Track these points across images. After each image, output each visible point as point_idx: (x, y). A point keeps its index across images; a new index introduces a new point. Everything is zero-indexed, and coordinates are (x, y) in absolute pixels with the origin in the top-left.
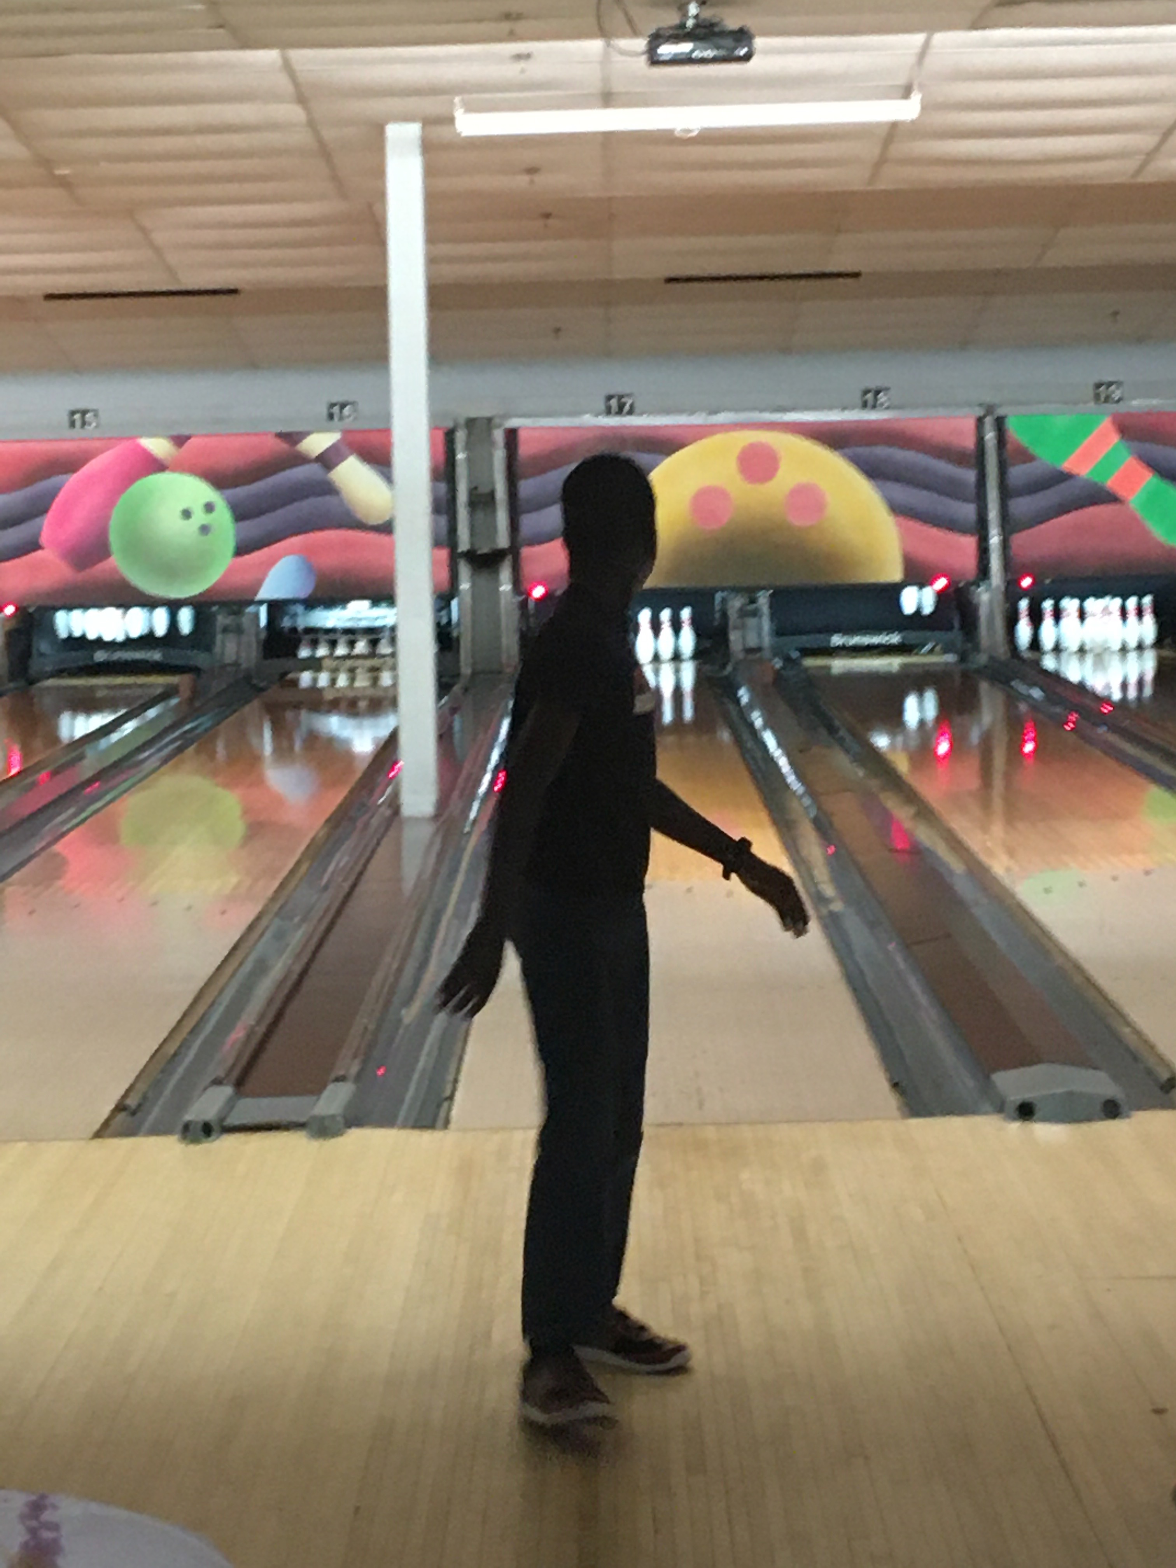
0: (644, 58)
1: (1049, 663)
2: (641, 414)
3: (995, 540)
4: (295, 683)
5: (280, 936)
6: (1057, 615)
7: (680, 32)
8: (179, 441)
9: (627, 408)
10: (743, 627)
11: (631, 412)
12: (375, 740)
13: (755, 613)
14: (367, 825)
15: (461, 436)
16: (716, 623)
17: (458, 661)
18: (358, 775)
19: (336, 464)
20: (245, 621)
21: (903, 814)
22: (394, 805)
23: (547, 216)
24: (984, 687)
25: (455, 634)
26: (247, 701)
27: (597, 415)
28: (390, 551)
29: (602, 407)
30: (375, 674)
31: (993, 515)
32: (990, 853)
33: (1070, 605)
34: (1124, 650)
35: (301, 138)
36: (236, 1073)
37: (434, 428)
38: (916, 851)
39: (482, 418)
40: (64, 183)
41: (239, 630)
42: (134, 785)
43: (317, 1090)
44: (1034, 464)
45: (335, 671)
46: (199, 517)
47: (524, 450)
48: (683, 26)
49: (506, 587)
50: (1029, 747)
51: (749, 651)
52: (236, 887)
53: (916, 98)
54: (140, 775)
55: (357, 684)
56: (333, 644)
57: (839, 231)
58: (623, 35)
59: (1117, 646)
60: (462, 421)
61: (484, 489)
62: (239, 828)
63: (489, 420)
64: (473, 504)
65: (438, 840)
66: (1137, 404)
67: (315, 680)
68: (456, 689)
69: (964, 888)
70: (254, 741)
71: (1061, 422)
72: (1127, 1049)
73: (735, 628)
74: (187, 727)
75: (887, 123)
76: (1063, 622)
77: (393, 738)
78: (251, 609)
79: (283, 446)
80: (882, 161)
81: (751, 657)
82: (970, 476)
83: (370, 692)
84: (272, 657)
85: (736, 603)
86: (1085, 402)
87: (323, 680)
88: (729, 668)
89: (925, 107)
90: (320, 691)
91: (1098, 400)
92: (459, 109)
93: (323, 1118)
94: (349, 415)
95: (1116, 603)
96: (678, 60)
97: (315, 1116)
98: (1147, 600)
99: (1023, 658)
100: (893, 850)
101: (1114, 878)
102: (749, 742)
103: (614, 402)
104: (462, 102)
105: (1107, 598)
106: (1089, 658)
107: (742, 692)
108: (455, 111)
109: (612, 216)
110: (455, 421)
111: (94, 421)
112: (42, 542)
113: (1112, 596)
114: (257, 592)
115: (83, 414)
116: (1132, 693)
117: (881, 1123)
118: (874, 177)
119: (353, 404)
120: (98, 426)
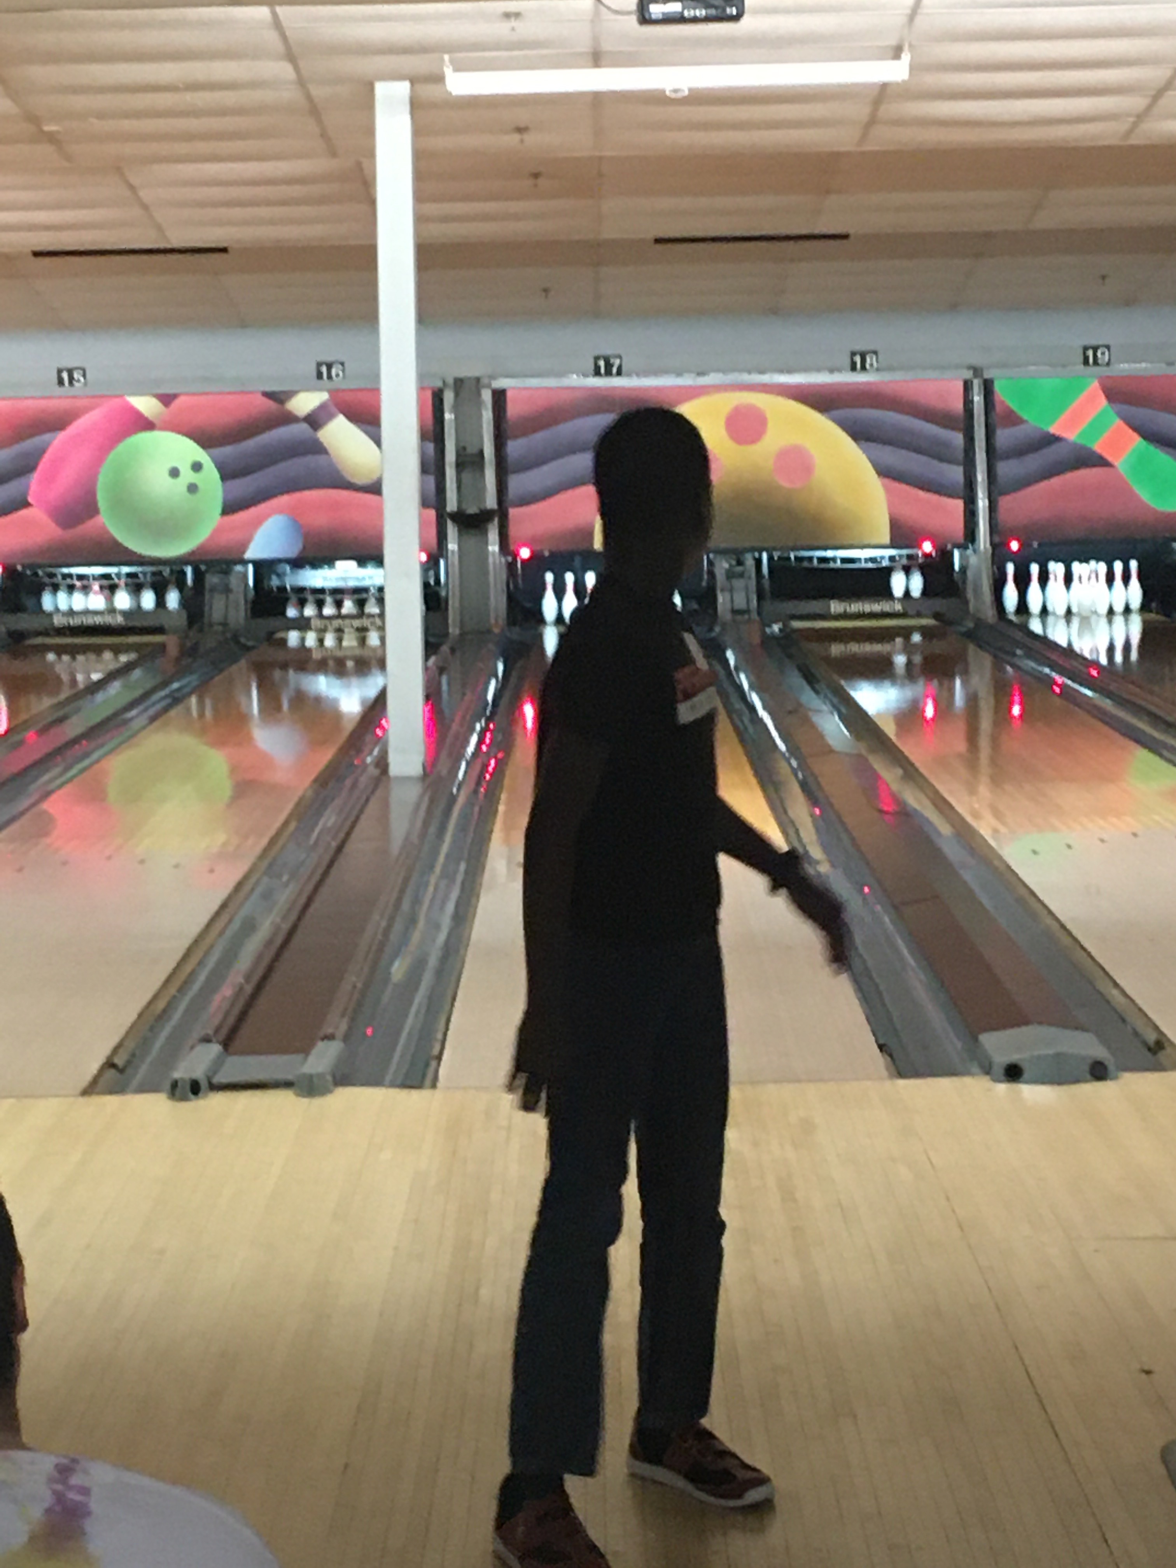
0: (633, 19)
1: (1035, 626)
2: (629, 375)
3: (982, 503)
4: (284, 642)
5: (267, 896)
6: (1044, 579)
8: (166, 399)
9: (614, 370)
10: (731, 590)
11: (619, 373)
12: (363, 702)
13: (741, 575)
14: (354, 785)
15: (449, 397)
16: (704, 584)
17: (446, 619)
18: (346, 733)
19: (325, 423)
20: (234, 581)
21: (890, 775)
22: (382, 764)
23: (536, 176)
24: (972, 648)
25: (443, 593)
26: (235, 661)
27: (585, 375)
28: (379, 512)
29: (591, 368)
30: (362, 634)
31: (981, 477)
32: (976, 815)
33: (1056, 569)
34: (1111, 612)
35: (290, 94)
36: (224, 1031)
37: (421, 389)
38: (905, 814)
39: (469, 378)
40: (51, 138)
41: (227, 590)
42: (120, 744)
43: (305, 1050)
44: (1022, 427)
45: (322, 631)
46: (187, 476)
47: (512, 410)
49: (494, 548)
50: (1016, 710)
51: (735, 612)
52: (225, 844)
53: (906, 57)
54: (127, 734)
55: (345, 643)
56: (320, 604)
57: (828, 192)
59: (1104, 610)
60: (450, 381)
61: (472, 450)
62: (226, 789)
63: (478, 380)
64: (460, 466)
65: (426, 799)
66: (1123, 368)
67: (303, 640)
68: (445, 648)
69: (952, 851)
70: (243, 700)
71: (1050, 384)
73: (722, 590)
74: (175, 685)
75: (879, 84)
76: (1051, 584)
77: (382, 697)
78: (239, 568)
79: (271, 404)
80: (872, 121)
81: (739, 618)
82: (958, 438)
83: (358, 652)
84: (259, 617)
85: (723, 565)
86: (1073, 366)
87: (311, 639)
88: (717, 629)
89: (914, 68)
90: (309, 650)
91: (1086, 362)
92: (448, 67)
93: (311, 1077)
94: (337, 375)
95: (1102, 567)
96: (668, 20)
97: (304, 1075)
98: (1134, 564)
99: (1011, 622)
100: (881, 811)
101: (1102, 841)
102: (739, 705)
103: (602, 363)
104: (452, 62)
105: (1093, 563)
106: (1075, 622)
107: (730, 655)
108: (445, 69)
109: (600, 175)
110: (444, 382)
111: (82, 379)
112: (30, 500)
113: (1098, 560)
114: (244, 552)
115: (70, 372)
116: (1119, 658)
117: (869, 1083)
118: (864, 137)
119: (342, 364)
120: (85, 384)
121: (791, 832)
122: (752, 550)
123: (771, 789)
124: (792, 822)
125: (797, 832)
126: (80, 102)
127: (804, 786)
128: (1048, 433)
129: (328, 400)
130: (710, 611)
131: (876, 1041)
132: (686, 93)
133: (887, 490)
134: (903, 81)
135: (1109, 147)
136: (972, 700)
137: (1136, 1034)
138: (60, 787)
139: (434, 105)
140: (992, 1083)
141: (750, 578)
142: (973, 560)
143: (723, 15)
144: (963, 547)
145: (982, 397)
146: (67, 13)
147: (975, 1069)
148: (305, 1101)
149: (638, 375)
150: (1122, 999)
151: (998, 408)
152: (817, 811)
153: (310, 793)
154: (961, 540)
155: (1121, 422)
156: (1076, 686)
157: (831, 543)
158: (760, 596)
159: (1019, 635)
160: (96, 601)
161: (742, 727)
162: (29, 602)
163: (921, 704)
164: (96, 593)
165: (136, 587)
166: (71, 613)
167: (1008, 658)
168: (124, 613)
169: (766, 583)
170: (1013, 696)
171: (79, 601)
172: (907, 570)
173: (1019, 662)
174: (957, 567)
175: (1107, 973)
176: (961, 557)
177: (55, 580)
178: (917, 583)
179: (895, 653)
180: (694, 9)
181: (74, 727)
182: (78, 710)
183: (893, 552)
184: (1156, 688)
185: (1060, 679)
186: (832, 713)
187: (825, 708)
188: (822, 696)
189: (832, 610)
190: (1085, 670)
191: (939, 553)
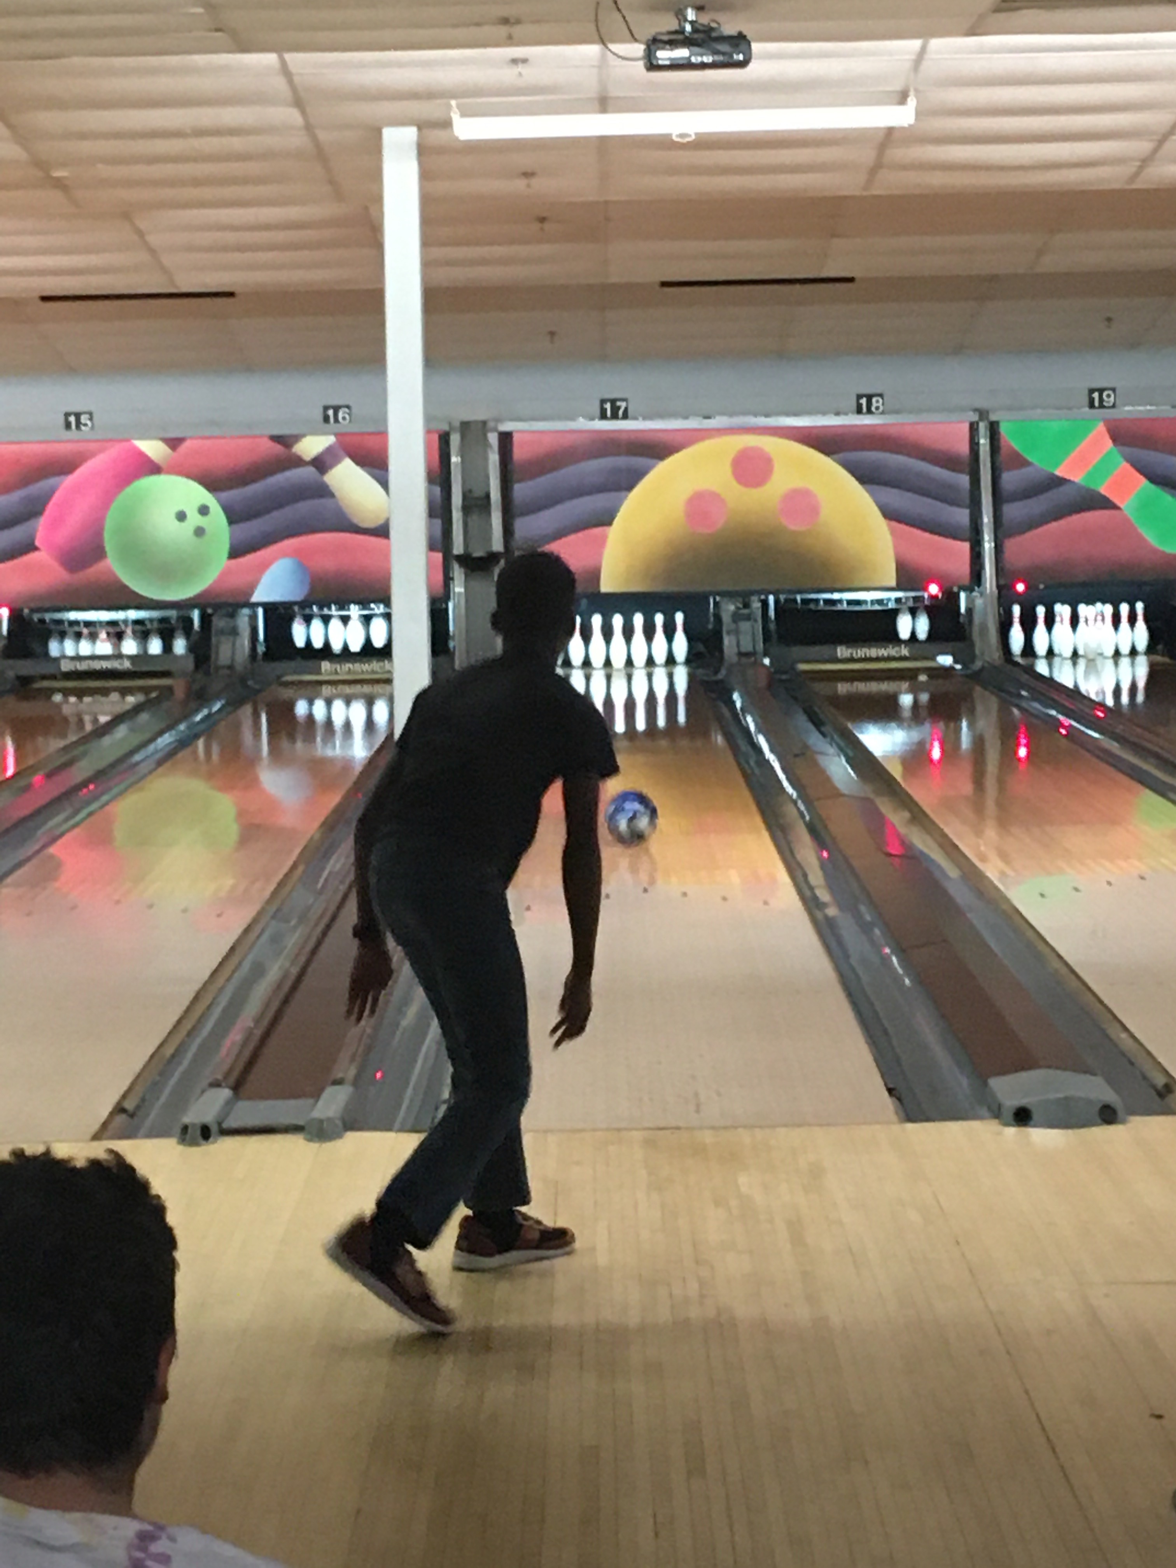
0: (641, 64)
1: (1042, 667)
2: (635, 418)
3: (988, 545)
5: (276, 939)
6: (1050, 622)
7: (680, 37)
8: (174, 443)
9: (621, 412)
10: (737, 632)
11: (625, 416)
13: (748, 618)
15: (455, 440)
16: (710, 626)
19: (331, 466)
20: (243, 624)
21: (897, 818)
23: (542, 220)
24: (978, 689)
26: (241, 705)
27: (593, 419)
28: (386, 555)
29: (597, 411)
31: (987, 519)
32: (983, 858)
33: (1063, 611)
34: (1117, 654)
35: (298, 141)
36: (234, 1076)
37: (428, 432)
38: (912, 856)
39: (476, 422)
40: (59, 184)
41: (233, 633)
42: (126, 790)
43: (317, 1095)
44: (1025, 471)
46: (194, 519)
47: (519, 453)
48: (682, 31)
50: (1022, 752)
51: (741, 654)
52: (232, 890)
53: (912, 102)
57: (834, 235)
58: (622, 41)
59: (1110, 652)
60: (457, 424)
61: (478, 492)
62: (233, 831)
63: (484, 423)
64: (466, 509)
66: (1128, 410)
69: (961, 894)
71: (1055, 426)
72: (1123, 1054)
73: (728, 633)
74: (184, 726)
75: (884, 128)
76: (1057, 627)
78: (246, 611)
79: (278, 448)
80: (878, 166)
81: (744, 660)
82: (964, 480)
85: (729, 608)
86: (1079, 408)
88: (723, 672)
89: (919, 114)
91: (1091, 405)
92: (455, 113)
93: (321, 1121)
94: (344, 418)
95: (1108, 609)
96: (675, 66)
97: (313, 1119)
98: (1139, 606)
99: (1017, 664)
100: (890, 855)
101: (1109, 883)
102: (744, 747)
103: (608, 406)
104: (458, 106)
105: (1099, 605)
106: (1082, 663)
107: (736, 696)
108: (452, 115)
109: (608, 219)
110: (450, 424)
111: (89, 423)
112: (37, 543)
113: (1104, 602)
114: (251, 594)
115: (78, 416)
116: (1125, 699)
117: (878, 1127)
118: (869, 182)
119: (348, 407)
120: (93, 428)
121: (799, 874)
122: (759, 592)
123: (779, 833)
124: (799, 865)
125: (805, 876)
126: (86, 147)
127: (812, 829)
128: (1053, 475)
129: (335, 444)
130: (717, 654)
131: (886, 1085)
132: (693, 137)
133: (893, 533)
134: (910, 126)
135: (1113, 192)
136: (979, 743)
137: (1145, 1078)
138: (68, 830)
139: (442, 150)
140: (1001, 1128)
141: (756, 621)
142: (979, 602)
143: (730, 61)
144: (969, 589)
145: (988, 440)
146: (76, 60)
147: (984, 1111)
148: (314, 1146)
149: (644, 418)
150: (1130, 1041)
151: (1004, 451)
152: (825, 854)
153: (317, 836)
154: (966, 580)
155: (1128, 466)
156: (1083, 728)
157: (838, 585)
158: (767, 638)
159: (1025, 678)
160: (104, 647)
161: (749, 771)
162: (36, 647)
163: (928, 746)
164: (103, 641)
165: (142, 631)
166: (78, 658)
167: (1016, 701)
168: (131, 658)
169: (772, 626)
170: (1018, 738)
171: (85, 648)
172: (913, 612)
173: (1024, 704)
174: (963, 610)
175: (1115, 1017)
176: (969, 600)
177: (61, 628)
178: (923, 626)
179: (901, 693)
180: (702, 55)
181: (82, 770)
182: (84, 754)
183: (900, 594)
184: (1161, 730)
185: (1067, 721)
186: (839, 756)
187: (832, 750)
188: (828, 739)
189: (839, 654)
190: (1092, 713)
191: (945, 596)
